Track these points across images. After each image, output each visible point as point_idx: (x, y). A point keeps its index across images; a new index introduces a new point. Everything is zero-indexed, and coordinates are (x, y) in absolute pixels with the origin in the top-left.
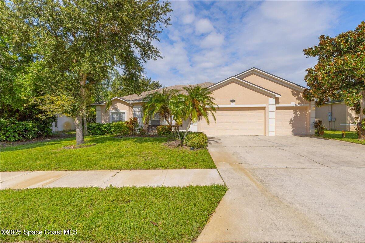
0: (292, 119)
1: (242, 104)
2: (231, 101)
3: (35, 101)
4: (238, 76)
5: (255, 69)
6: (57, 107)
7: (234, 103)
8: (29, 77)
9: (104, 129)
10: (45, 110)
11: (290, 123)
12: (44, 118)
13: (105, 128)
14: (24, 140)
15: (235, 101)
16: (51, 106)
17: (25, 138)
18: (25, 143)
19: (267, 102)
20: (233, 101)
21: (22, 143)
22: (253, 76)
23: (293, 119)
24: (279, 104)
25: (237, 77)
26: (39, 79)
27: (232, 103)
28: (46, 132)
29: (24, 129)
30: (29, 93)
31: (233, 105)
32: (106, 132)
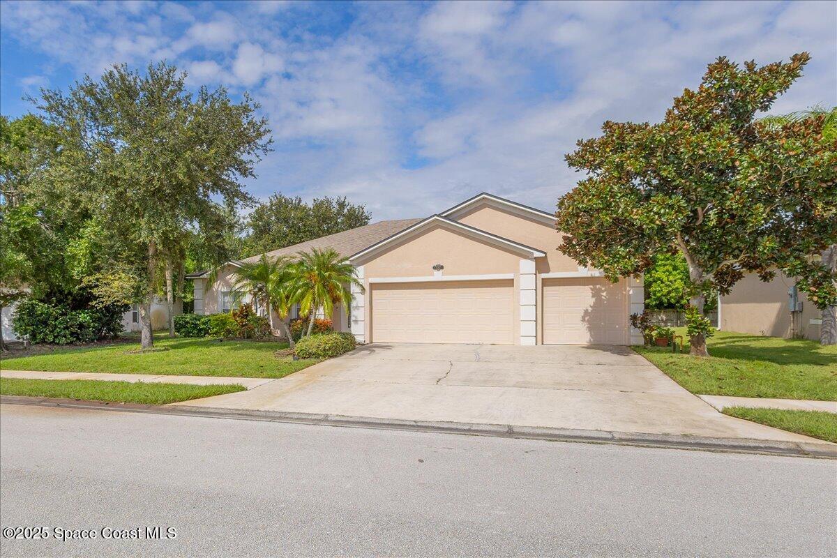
0: (587, 310)
1: (459, 274)
2: (434, 268)
3: (89, 282)
4: (445, 214)
5: (486, 196)
6: (115, 290)
7: (441, 271)
8: (84, 244)
9: (202, 327)
10: (99, 295)
11: (583, 320)
12: (101, 305)
13: (203, 324)
14: (78, 343)
15: (442, 267)
16: (107, 288)
17: (80, 340)
18: (79, 347)
19: (516, 269)
20: (439, 268)
21: (76, 347)
22: (487, 211)
23: (590, 310)
24: (548, 272)
25: (445, 217)
26: (96, 246)
27: (436, 272)
28: (112, 331)
29: (78, 325)
30: (83, 267)
31: (438, 276)
32: (207, 332)
